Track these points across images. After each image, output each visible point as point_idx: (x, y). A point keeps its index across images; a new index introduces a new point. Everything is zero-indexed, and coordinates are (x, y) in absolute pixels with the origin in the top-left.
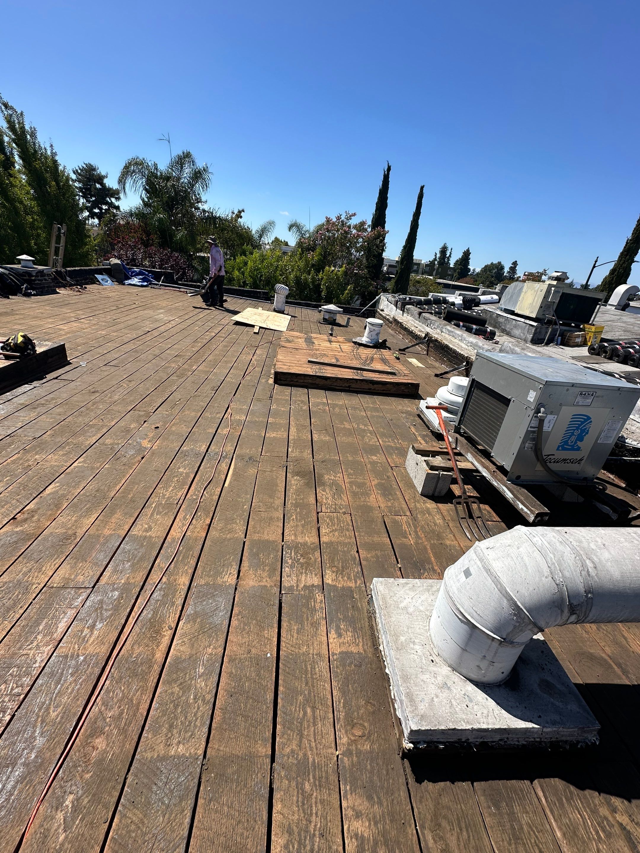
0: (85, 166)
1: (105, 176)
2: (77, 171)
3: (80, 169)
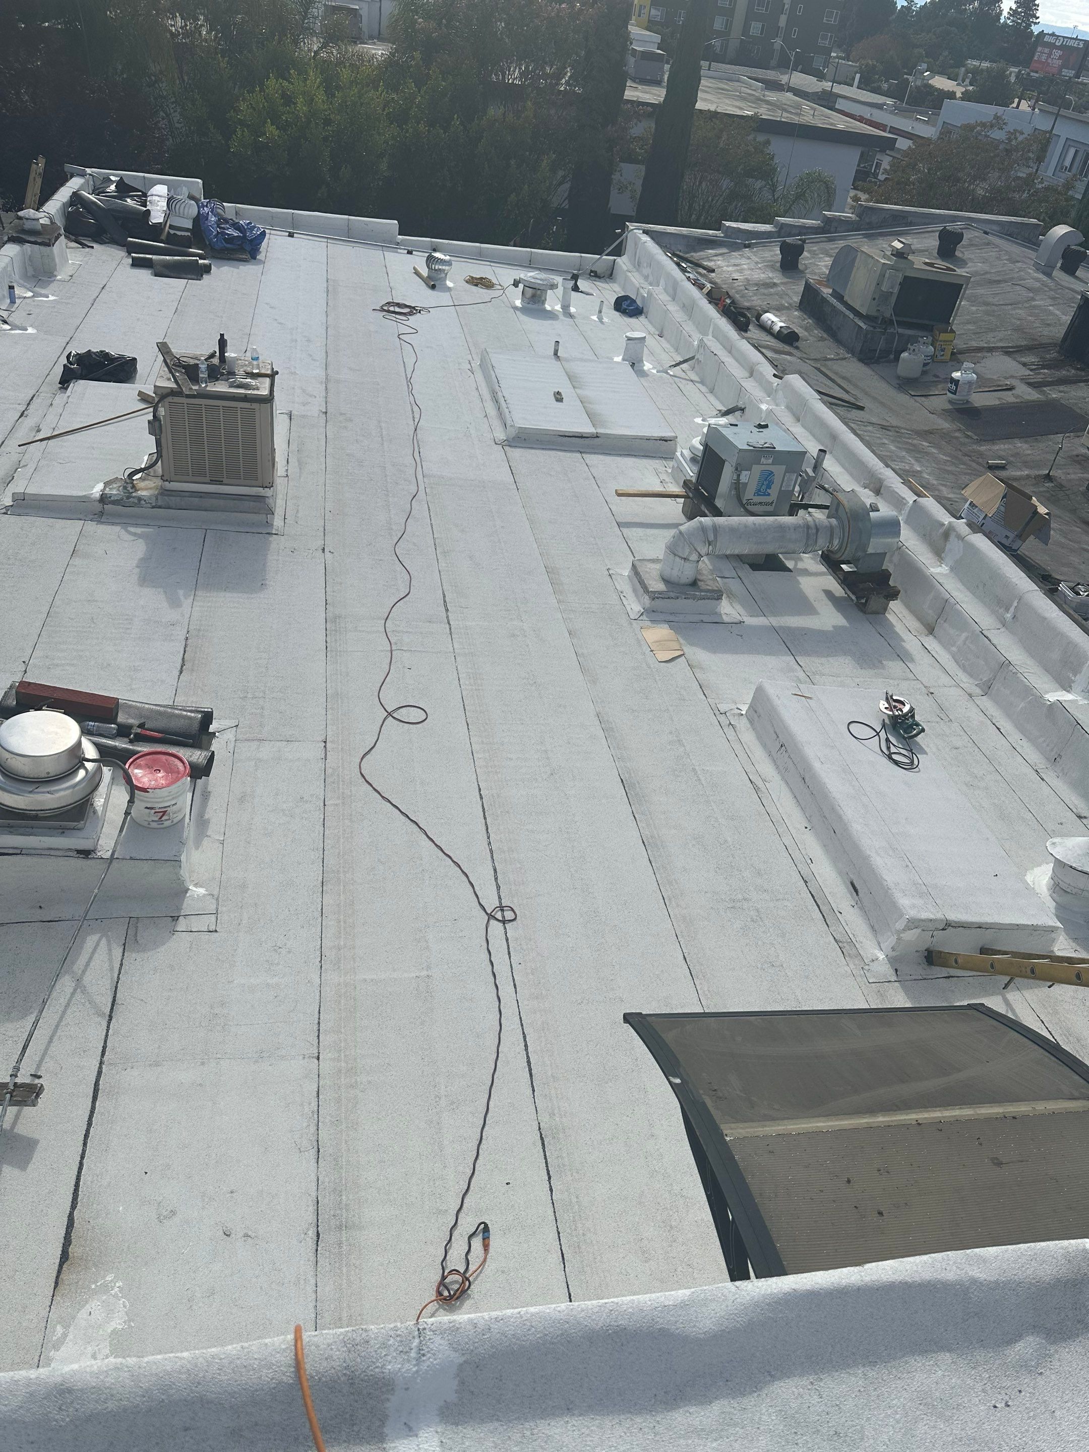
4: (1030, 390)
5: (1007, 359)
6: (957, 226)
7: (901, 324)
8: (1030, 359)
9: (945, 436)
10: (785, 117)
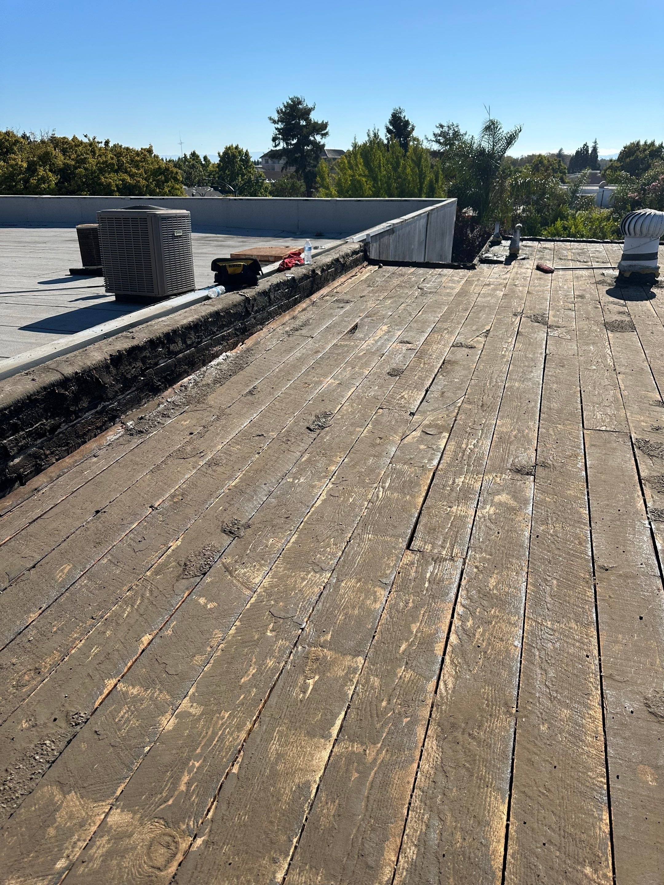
0: (290, 102)
1: (312, 108)
2: (281, 110)
3: (284, 106)
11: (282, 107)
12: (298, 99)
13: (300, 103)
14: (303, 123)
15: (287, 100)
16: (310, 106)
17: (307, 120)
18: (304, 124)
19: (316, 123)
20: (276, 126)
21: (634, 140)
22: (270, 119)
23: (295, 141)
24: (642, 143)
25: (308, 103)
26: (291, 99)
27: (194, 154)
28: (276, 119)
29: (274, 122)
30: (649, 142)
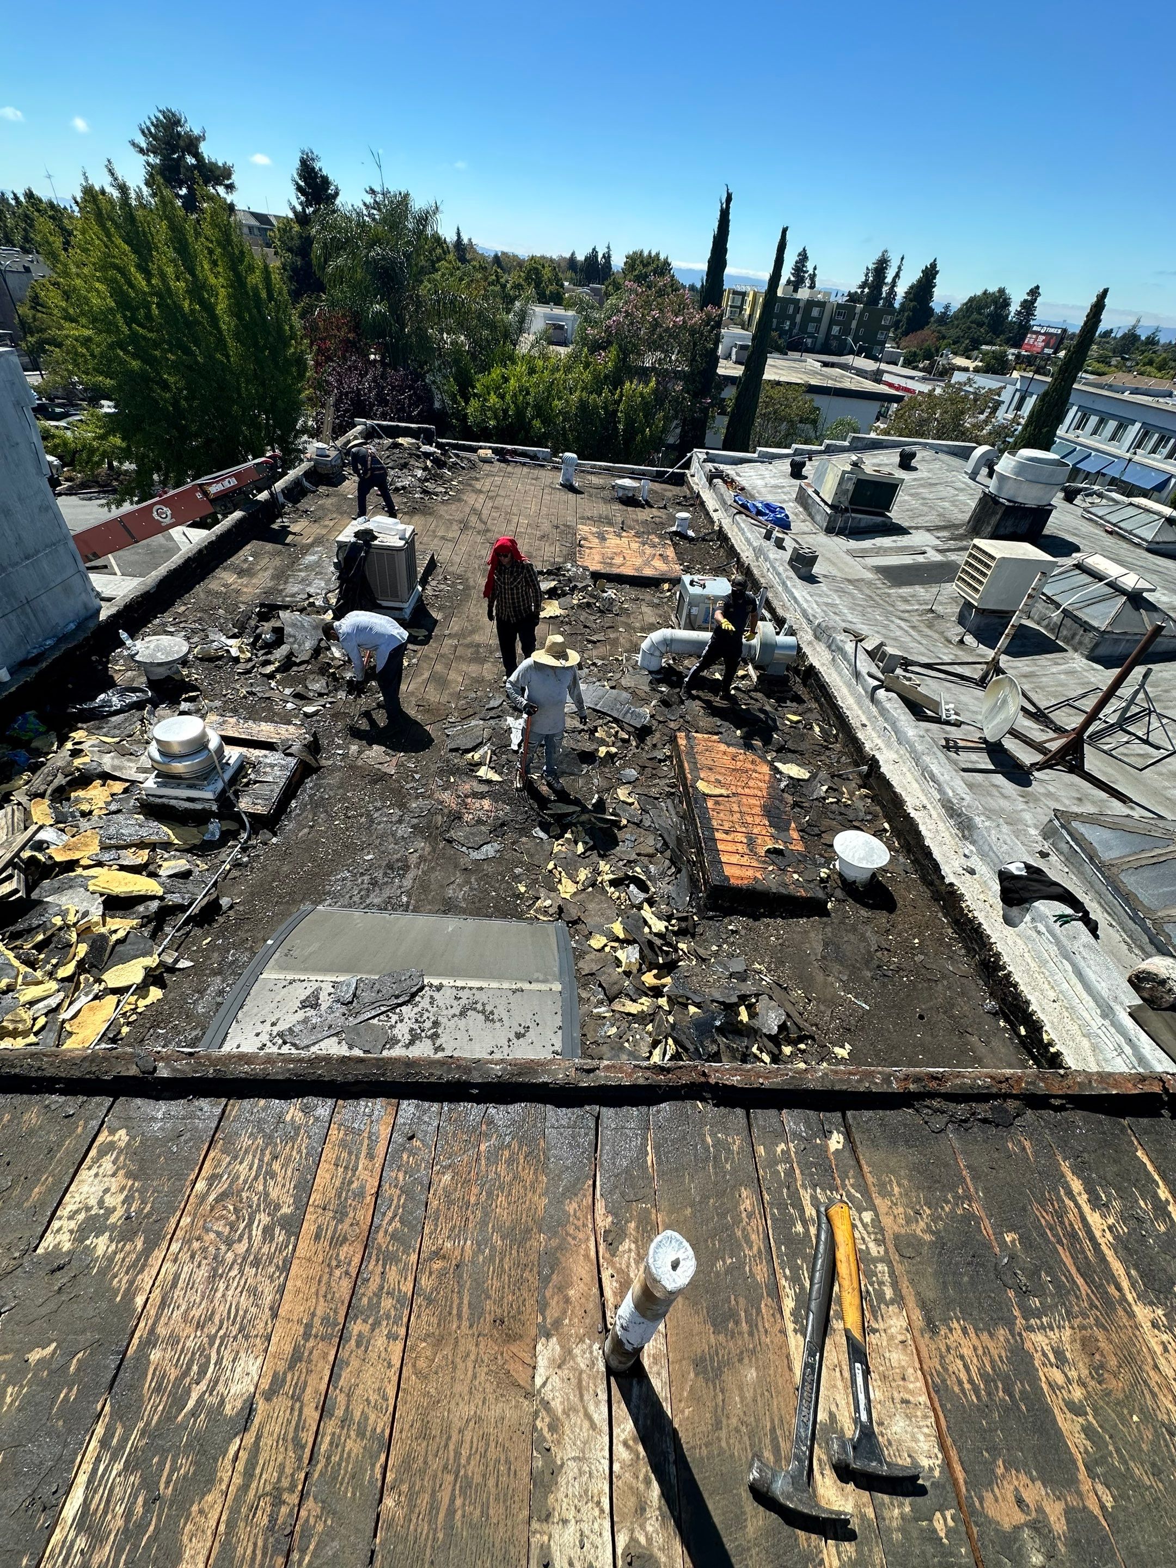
0: (161, 117)
1: (199, 137)
2: (149, 130)
3: (153, 123)
4: (937, 554)
5: (928, 535)
6: (914, 448)
7: (854, 511)
8: (945, 534)
9: (869, 583)
10: (830, 383)
11: (148, 124)
12: (174, 115)
13: (178, 123)
14: (190, 160)
15: (154, 114)
16: (197, 132)
17: (197, 155)
18: (194, 161)
19: (215, 165)
20: (145, 157)
21: (637, 248)
22: (134, 144)
23: (183, 191)
24: (646, 253)
25: (192, 126)
26: (163, 113)
27: (30, 195)
28: (144, 145)
29: (141, 151)
30: (653, 254)
